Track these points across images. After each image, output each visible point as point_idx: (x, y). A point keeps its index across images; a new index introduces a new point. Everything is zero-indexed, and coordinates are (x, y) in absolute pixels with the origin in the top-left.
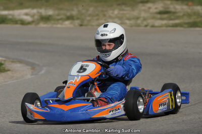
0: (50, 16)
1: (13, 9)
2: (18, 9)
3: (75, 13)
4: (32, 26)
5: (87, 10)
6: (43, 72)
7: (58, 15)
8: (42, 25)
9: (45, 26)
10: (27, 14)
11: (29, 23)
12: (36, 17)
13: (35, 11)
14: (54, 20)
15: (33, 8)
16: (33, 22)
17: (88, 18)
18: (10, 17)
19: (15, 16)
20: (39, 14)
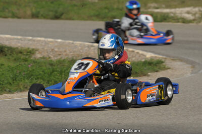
1: (175, 7)
2: (179, 7)
4: (194, 24)
10: (188, 13)
11: (190, 21)
12: (197, 15)
13: (197, 9)
15: (195, 7)
16: (194, 20)
18: (172, 15)
19: (177, 15)
20: (200, 12)
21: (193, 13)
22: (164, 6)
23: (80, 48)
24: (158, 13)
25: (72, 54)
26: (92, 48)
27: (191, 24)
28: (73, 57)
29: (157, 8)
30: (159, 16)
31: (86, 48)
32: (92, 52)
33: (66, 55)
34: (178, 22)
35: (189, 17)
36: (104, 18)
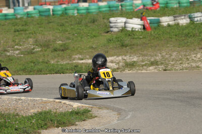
0: (134, 62)
3: (158, 58)
5: (171, 55)
6: (129, 117)
7: (143, 61)
8: (127, 71)
10: (112, 62)
12: (121, 64)
13: (120, 58)
14: (139, 66)
15: (118, 56)
16: (118, 69)
17: (172, 63)
20: (124, 61)
21: (117, 61)
22: (88, 57)
23: (8, 102)
26: (20, 101)
28: (1, 111)
29: (82, 59)
30: (84, 67)
31: (14, 102)
32: (20, 106)
35: (113, 66)
36: (31, 72)
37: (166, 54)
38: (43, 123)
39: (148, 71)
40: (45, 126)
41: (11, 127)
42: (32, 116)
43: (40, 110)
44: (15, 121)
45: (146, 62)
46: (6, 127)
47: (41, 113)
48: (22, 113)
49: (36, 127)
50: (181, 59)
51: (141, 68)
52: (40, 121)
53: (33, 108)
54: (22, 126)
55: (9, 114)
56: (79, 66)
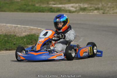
0: (86, 8)
1: (65, 4)
2: (67, 4)
3: (100, 6)
4: (76, 13)
5: (107, 5)
6: (81, 40)
7: (91, 7)
8: (81, 13)
9: (83, 13)
10: (72, 7)
11: (74, 12)
12: (78, 8)
13: (77, 5)
14: (88, 10)
15: (76, 3)
16: (76, 11)
17: (108, 9)
18: (63, 8)
19: (66, 8)
20: (80, 7)
21: (75, 7)
22: (58, 3)
23: (10, 28)
24: (55, 7)
25: (5, 31)
26: (17, 28)
27: (74, 13)
28: (6, 33)
29: (54, 4)
30: (55, 9)
31: (14, 28)
32: (17, 30)
33: (2, 32)
34: (67, 12)
35: (73, 9)
36: (24, 10)
37: (105, 4)
38: (30, 41)
39: (93, 14)
40: (31, 43)
41: (11, 43)
42: (24, 37)
43: (29, 34)
44: (14, 40)
45: (93, 8)
46: (8, 42)
47: (29, 35)
48: (18, 35)
49: (26, 44)
50: (113, 7)
51: (89, 11)
52: (28, 40)
53: (24, 32)
54: (18, 43)
55: (11, 35)
56: (53, 9)
